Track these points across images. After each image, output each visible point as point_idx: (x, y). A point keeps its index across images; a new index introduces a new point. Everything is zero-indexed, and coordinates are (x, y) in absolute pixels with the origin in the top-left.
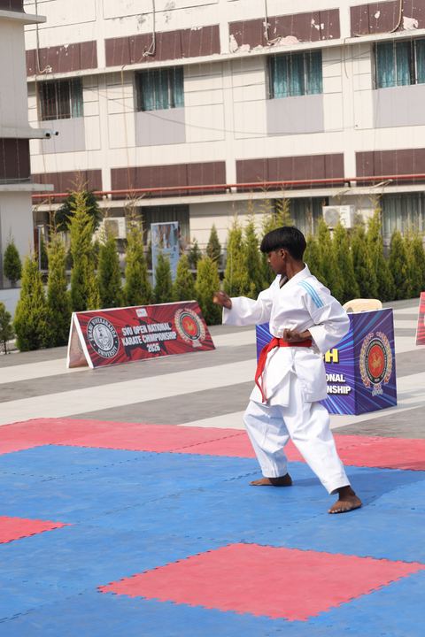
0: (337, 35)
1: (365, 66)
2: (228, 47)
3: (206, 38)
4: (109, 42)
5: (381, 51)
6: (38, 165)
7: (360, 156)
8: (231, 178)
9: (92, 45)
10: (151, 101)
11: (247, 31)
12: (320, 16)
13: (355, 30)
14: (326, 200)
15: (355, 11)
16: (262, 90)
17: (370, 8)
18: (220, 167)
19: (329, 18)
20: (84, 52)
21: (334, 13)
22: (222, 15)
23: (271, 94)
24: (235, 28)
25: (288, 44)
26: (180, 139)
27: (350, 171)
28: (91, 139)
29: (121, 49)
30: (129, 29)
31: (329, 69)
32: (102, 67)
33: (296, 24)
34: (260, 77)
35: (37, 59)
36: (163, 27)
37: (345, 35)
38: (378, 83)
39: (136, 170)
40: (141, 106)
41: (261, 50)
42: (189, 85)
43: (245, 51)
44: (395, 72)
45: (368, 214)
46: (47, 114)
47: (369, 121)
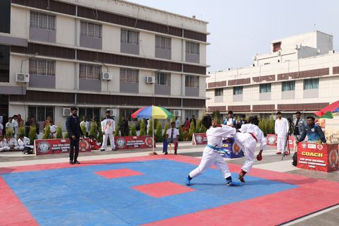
0: (274, 80)
1: (280, 86)
2: (252, 82)
3: (248, 81)
4: (229, 81)
7: (278, 105)
8: (251, 109)
9: (225, 82)
10: (236, 92)
11: (256, 79)
12: (271, 76)
13: (278, 79)
14: (271, 114)
15: (279, 75)
16: (259, 91)
17: (282, 75)
19: (273, 77)
20: (224, 83)
21: (274, 76)
22: (251, 76)
23: (260, 92)
24: (253, 78)
25: (264, 82)
26: (242, 100)
28: (224, 100)
30: (233, 78)
31: (272, 87)
32: (227, 86)
34: (258, 88)
35: (215, 84)
36: (239, 78)
37: (276, 80)
38: (283, 90)
39: (233, 107)
40: (234, 94)
41: (259, 83)
42: (244, 89)
43: (255, 83)
44: (287, 88)
46: (216, 95)
47: (280, 98)
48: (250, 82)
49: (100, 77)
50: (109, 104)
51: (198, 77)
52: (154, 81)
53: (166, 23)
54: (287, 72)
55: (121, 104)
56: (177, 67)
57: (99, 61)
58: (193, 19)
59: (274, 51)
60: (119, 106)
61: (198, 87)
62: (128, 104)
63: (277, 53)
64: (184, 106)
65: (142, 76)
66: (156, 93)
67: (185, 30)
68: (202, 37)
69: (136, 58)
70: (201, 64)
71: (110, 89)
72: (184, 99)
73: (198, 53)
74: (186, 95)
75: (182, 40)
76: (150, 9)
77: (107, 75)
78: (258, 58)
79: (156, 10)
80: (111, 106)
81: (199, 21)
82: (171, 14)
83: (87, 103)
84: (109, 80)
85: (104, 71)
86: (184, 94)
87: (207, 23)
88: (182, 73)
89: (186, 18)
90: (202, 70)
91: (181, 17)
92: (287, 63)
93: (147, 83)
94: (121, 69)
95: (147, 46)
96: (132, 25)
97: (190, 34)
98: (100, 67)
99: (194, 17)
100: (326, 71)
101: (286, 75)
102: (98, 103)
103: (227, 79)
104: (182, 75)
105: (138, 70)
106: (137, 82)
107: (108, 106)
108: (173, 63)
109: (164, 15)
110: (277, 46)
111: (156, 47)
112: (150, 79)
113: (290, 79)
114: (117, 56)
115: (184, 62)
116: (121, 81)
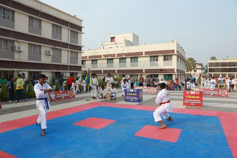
2: (103, 57)
3: (100, 56)
5: (120, 59)
6: (82, 69)
7: (117, 70)
8: (102, 72)
11: (105, 56)
12: (114, 54)
15: (117, 54)
18: (101, 71)
19: (114, 55)
24: (104, 55)
26: (97, 67)
27: (116, 72)
29: (90, 57)
30: (91, 55)
31: (114, 60)
33: (111, 55)
34: (106, 61)
42: (98, 61)
45: (118, 77)
48: (101, 57)
49: (13, 49)
50: (21, 68)
51: (77, 53)
52: (51, 54)
53: (59, 17)
54: (122, 53)
55: (29, 68)
56: (65, 45)
57: (13, 37)
58: (75, 17)
59: (112, 41)
60: (28, 70)
61: (77, 59)
62: (34, 69)
63: (113, 43)
64: (70, 70)
65: (43, 50)
66: (52, 62)
67: (70, 23)
68: (80, 28)
69: (40, 38)
70: (79, 45)
71: (21, 58)
72: (70, 66)
73: (77, 38)
74: (71, 63)
75: (68, 29)
76: (49, 6)
77: (19, 48)
78: (104, 44)
79: (53, 8)
80: (22, 70)
81: (78, 19)
82: (62, 12)
83: (4, 67)
84: (20, 52)
85: (16, 44)
86: (69, 62)
87: (82, 21)
88: (68, 49)
89: (70, 16)
90: (80, 48)
91: (68, 15)
92: (122, 48)
93: (47, 55)
94: (29, 44)
95: (47, 30)
96: (37, 15)
97: (73, 26)
98: (13, 41)
99: (75, 16)
100: (141, 53)
101: (122, 54)
102: (12, 67)
103: (88, 55)
104: (68, 50)
105: (40, 46)
106: (40, 53)
107: (20, 70)
108: (63, 43)
109: (57, 12)
110: (113, 39)
111: (52, 32)
112: (49, 52)
113: (124, 56)
114: (26, 35)
115: (69, 43)
116: (29, 52)
